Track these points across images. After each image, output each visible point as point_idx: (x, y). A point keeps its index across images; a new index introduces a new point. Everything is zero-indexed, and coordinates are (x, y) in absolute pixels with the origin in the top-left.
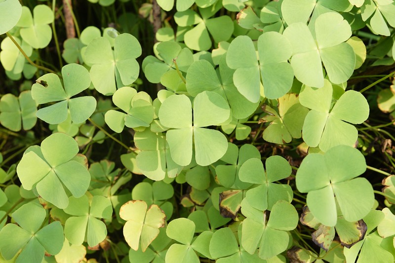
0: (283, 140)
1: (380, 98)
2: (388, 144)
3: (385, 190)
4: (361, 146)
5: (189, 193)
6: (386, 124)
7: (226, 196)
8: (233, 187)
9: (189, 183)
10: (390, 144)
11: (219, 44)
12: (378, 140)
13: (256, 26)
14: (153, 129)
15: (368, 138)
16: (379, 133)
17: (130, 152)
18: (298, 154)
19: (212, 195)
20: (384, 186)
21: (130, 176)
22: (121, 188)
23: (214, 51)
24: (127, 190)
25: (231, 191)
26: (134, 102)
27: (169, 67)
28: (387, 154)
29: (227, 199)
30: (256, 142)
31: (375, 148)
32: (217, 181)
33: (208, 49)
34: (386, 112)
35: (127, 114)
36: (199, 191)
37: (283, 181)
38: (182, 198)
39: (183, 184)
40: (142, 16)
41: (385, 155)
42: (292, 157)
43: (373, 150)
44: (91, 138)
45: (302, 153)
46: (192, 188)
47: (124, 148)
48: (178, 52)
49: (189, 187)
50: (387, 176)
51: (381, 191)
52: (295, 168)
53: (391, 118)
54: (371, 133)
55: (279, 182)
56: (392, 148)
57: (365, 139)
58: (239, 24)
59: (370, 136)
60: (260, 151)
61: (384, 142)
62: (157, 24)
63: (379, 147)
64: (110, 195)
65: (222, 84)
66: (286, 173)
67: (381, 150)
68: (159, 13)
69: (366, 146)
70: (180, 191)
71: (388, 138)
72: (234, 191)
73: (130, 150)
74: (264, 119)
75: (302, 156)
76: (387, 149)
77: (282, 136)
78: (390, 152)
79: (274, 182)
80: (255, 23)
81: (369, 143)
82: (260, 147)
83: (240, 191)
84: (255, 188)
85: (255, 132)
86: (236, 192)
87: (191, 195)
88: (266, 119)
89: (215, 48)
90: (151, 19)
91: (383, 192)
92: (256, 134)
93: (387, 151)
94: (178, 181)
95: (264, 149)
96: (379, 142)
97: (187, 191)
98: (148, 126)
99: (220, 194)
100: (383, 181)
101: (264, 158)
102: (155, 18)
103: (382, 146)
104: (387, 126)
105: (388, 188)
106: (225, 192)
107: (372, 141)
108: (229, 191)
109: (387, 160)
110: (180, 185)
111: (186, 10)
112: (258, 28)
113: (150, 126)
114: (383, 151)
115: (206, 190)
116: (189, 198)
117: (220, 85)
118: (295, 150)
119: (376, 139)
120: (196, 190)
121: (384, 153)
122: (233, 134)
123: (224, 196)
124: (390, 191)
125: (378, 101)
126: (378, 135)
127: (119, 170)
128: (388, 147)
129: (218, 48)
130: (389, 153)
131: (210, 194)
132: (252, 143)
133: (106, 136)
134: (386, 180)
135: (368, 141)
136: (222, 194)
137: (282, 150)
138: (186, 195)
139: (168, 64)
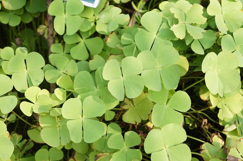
0: (136, 121)
1: (201, 91)
2: (205, 122)
3: (202, 152)
4: (188, 123)
5: (74, 156)
6: (205, 108)
7: (99, 157)
8: (104, 151)
9: (74, 149)
10: (206, 122)
11: (94, 56)
12: (199, 119)
13: (118, 46)
14: (51, 114)
15: (193, 118)
16: (200, 115)
17: (33, 128)
18: (146, 129)
19: (89, 157)
20: (201, 150)
21: (33, 144)
22: (26, 153)
23: (90, 61)
24: (30, 154)
25: (103, 154)
26: (39, 96)
27: (61, 72)
28: (204, 128)
29: (100, 159)
30: (118, 121)
31: (197, 125)
32: (93, 147)
33: (87, 59)
34: (205, 101)
35: (34, 104)
36: (81, 154)
37: (137, 147)
38: (69, 159)
39: (69, 150)
40: (39, 33)
41: (203, 129)
42: (142, 131)
43: (196, 126)
44: (6, 119)
45: (149, 128)
46: (76, 152)
47: (28, 125)
48: (67, 63)
49: (73, 152)
50: (203, 143)
51: (199, 153)
52: (144, 138)
53: (208, 105)
54: (195, 114)
55: (133, 148)
56: (208, 124)
57: (191, 119)
58: (107, 44)
59: (194, 117)
60: (120, 127)
61: (203, 120)
62: (51, 41)
63: (200, 124)
64: (19, 157)
65: (96, 87)
66: (138, 142)
67: (201, 126)
68: (52, 33)
69: (191, 124)
70: (67, 155)
71: (206, 118)
72: (104, 153)
73: (33, 126)
74: (123, 107)
75: (149, 130)
76: (204, 125)
77: (135, 118)
78: (207, 127)
79: (131, 148)
80: (117, 44)
81: (193, 121)
82: (121, 124)
83: (108, 153)
84: (118, 152)
85: (118, 115)
86: (106, 154)
87: (75, 157)
88: (125, 107)
89: (91, 59)
90: (46, 36)
91: (201, 154)
92: (118, 116)
93: (205, 127)
94: (66, 148)
95: (124, 126)
96: (200, 120)
97: (72, 154)
98: (48, 112)
99: (95, 156)
100: (201, 146)
101: (124, 132)
102: (49, 37)
103: (201, 123)
104: (206, 110)
105: (204, 151)
106: (98, 155)
107: (195, 120)
108: (101, 154)
109: (204, 133)
110: (67, 150)
111: (73, 34)
112: (120, 47)
113: (49, 112)
114: (202, 127)
115: (86, 154)
116: (74, 159)
117: (95, 88)
118: (145, 126)
119: (198, 119)
120: (79, 153)
121: (203, 128)
122: (103, 116)
123: (97, 157)
124: (205, 153)
125: (200, 93)
126: (199, 116)
127: (25, 140)
128: (205, 124)
129: (93, 59)
130: (205, 128)
131: (88, 157)
132: (116, 122)
133: (17, 117)
134: (203, 146)
135: (193, 120)
136: (96, 156)
137: (136, 126)
138: (72, 157)
139: (59, 70)
